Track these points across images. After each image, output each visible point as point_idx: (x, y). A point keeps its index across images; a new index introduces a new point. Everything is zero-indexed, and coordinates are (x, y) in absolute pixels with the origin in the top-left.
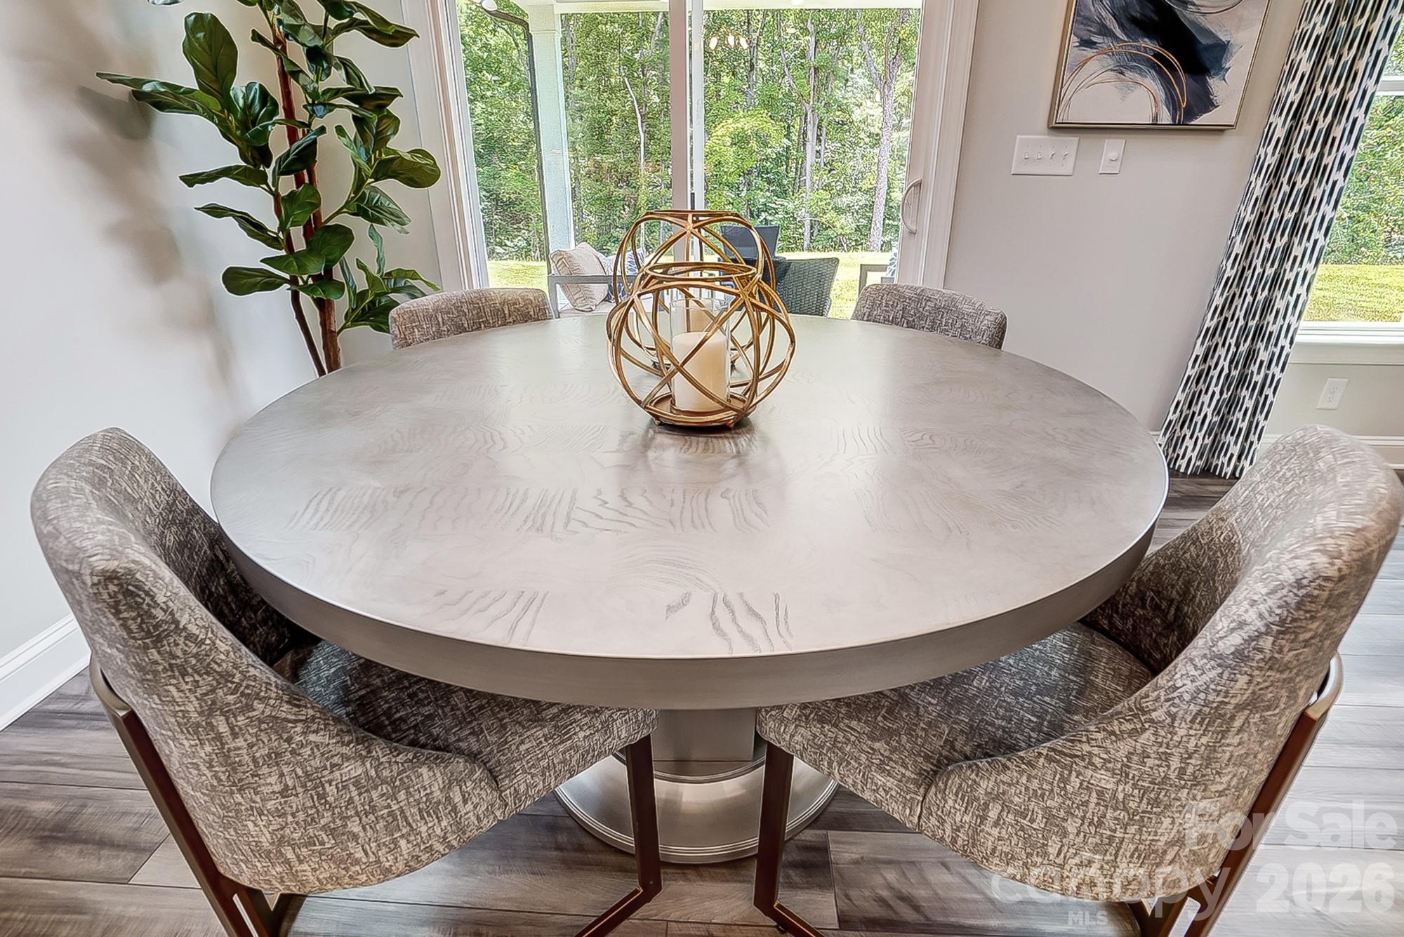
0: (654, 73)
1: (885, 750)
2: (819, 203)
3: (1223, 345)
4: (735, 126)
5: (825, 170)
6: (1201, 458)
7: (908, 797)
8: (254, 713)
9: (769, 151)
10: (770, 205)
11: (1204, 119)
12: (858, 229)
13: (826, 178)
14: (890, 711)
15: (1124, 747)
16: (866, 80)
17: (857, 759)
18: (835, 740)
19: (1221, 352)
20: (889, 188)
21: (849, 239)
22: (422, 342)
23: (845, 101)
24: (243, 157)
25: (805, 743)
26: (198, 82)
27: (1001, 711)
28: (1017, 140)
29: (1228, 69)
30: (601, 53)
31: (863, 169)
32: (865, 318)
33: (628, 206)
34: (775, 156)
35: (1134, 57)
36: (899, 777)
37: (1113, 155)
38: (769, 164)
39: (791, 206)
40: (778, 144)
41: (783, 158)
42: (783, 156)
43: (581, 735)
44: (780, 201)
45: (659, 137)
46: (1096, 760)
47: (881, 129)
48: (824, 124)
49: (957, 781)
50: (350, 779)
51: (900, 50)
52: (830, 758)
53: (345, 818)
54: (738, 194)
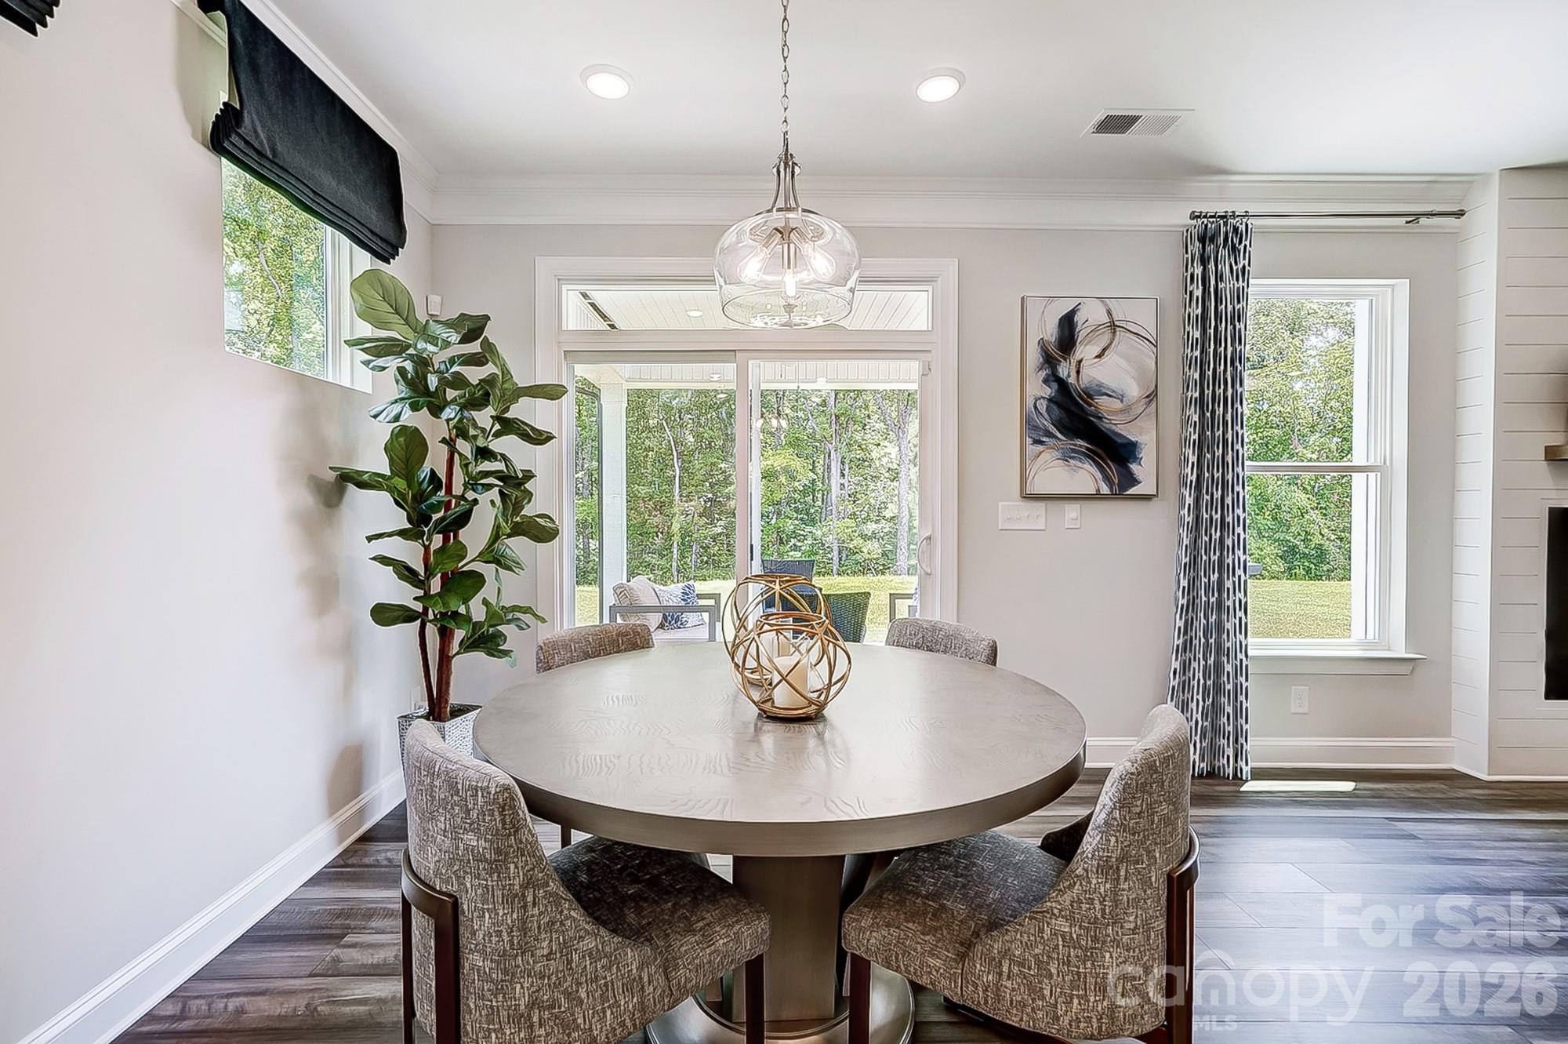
0: (690, 416)
1: (933, 940)
2: (846, 531)
3: (1195, 660)
4: (765, 463)
5: (849, 501)
6: (1203, 761)
7: (952, 972)
8: (549, 888)
9: (797, 484)
10: (799, 532)
11: (1132, 491)
12: (884, 554)
13: (850, 509)
14: (934, 915)
15: (1067, 898)
16: (882, 424)
17: (915, 950)
18: (899, 938)
19: (1194, 665)
20: (911, 516)
21: (877, 563)
22: (560, 666)
23: (865, 442)
24: (410, 520)
25: (878, 943)
26: (391, 469)
27: (1010, 912)
28: (1000, 506)
29: (1142, 458)
30: (641, 399)
31: (885, 500)
32: (895, 644)
33: (662, 533)
34: (802, 489)
35: (1073, 451)
36: (944, 958)
37: (1073, 515)
38: (797, 495)
39: (819, 533)
40: (805, 477)
41: (810, 490)
42: (810, 487)
43: (721, 942)
44: (808, 529)
45: (694, 471)
46: (1056, 911)
47: (899, 465)
48: (847, 461)
49: (980, 948)
50: (587, 950)
51: (910, 403)
52: (896, 953)
53: (579, 984)
54: (768, 523)
